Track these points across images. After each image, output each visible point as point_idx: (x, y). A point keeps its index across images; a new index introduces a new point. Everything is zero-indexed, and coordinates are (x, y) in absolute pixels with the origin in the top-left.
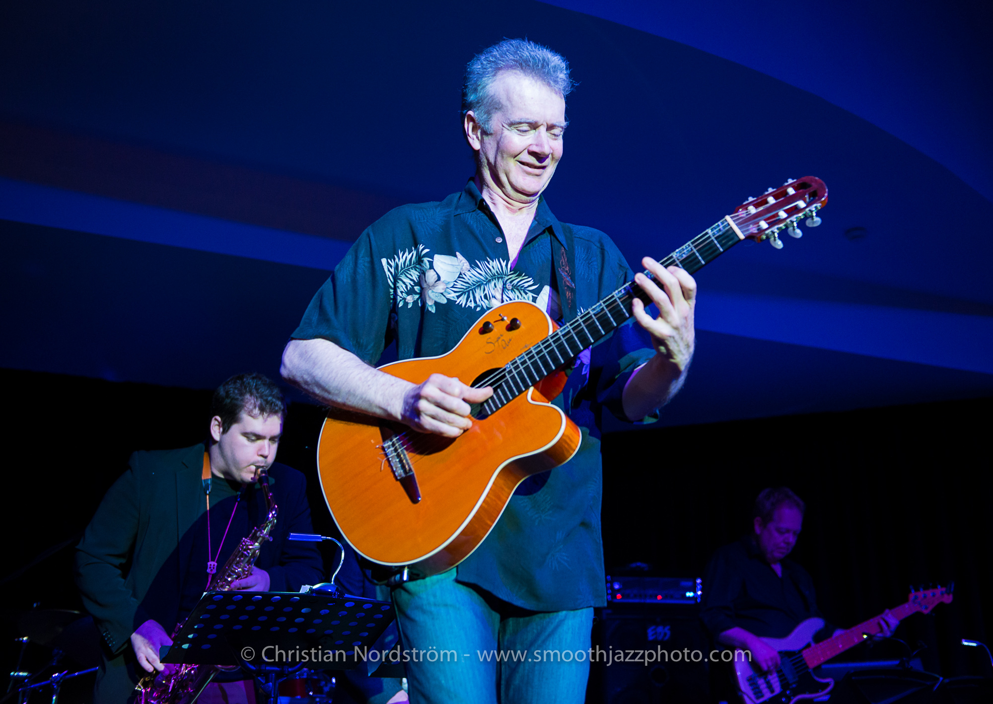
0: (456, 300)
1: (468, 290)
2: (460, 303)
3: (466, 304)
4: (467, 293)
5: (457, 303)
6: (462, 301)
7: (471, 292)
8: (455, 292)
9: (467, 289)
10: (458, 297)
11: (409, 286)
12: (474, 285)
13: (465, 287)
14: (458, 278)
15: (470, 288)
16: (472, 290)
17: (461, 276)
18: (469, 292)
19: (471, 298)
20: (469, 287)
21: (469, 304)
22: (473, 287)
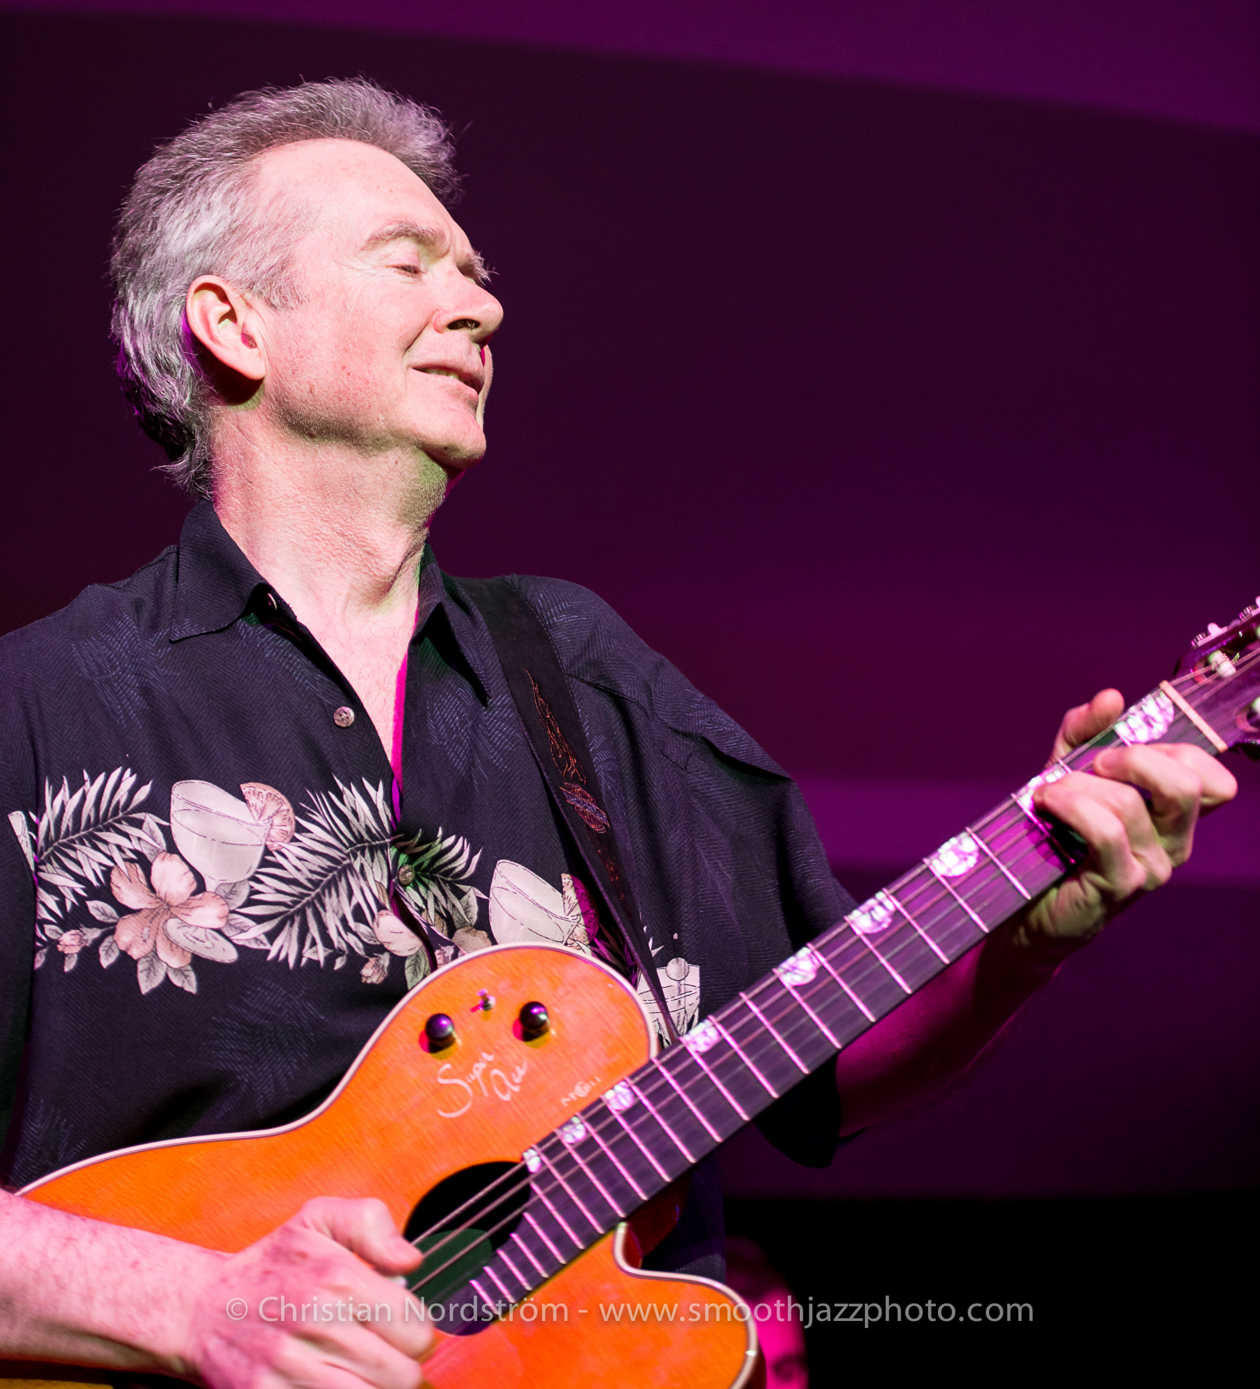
0: (268, 947)
1: (299, 906)
2: (282, 956)
3: (300, 956)
4: (297, 919)
5: (270, 957)
6: (286, 947)
7: (309, 912)
8: (259, 919)
9: (295, 903)
10: (272, 936)
11: (70, 900)
12: (316, 884)
13: (287, 899)
14: (261, 866)
15: (307, 899)
16: (309, 904)
17: (269, 858)
18: (302, 912)
19: (314, 931)
20: (302, 896)
21: (308, 953)
22: (313, 894)
